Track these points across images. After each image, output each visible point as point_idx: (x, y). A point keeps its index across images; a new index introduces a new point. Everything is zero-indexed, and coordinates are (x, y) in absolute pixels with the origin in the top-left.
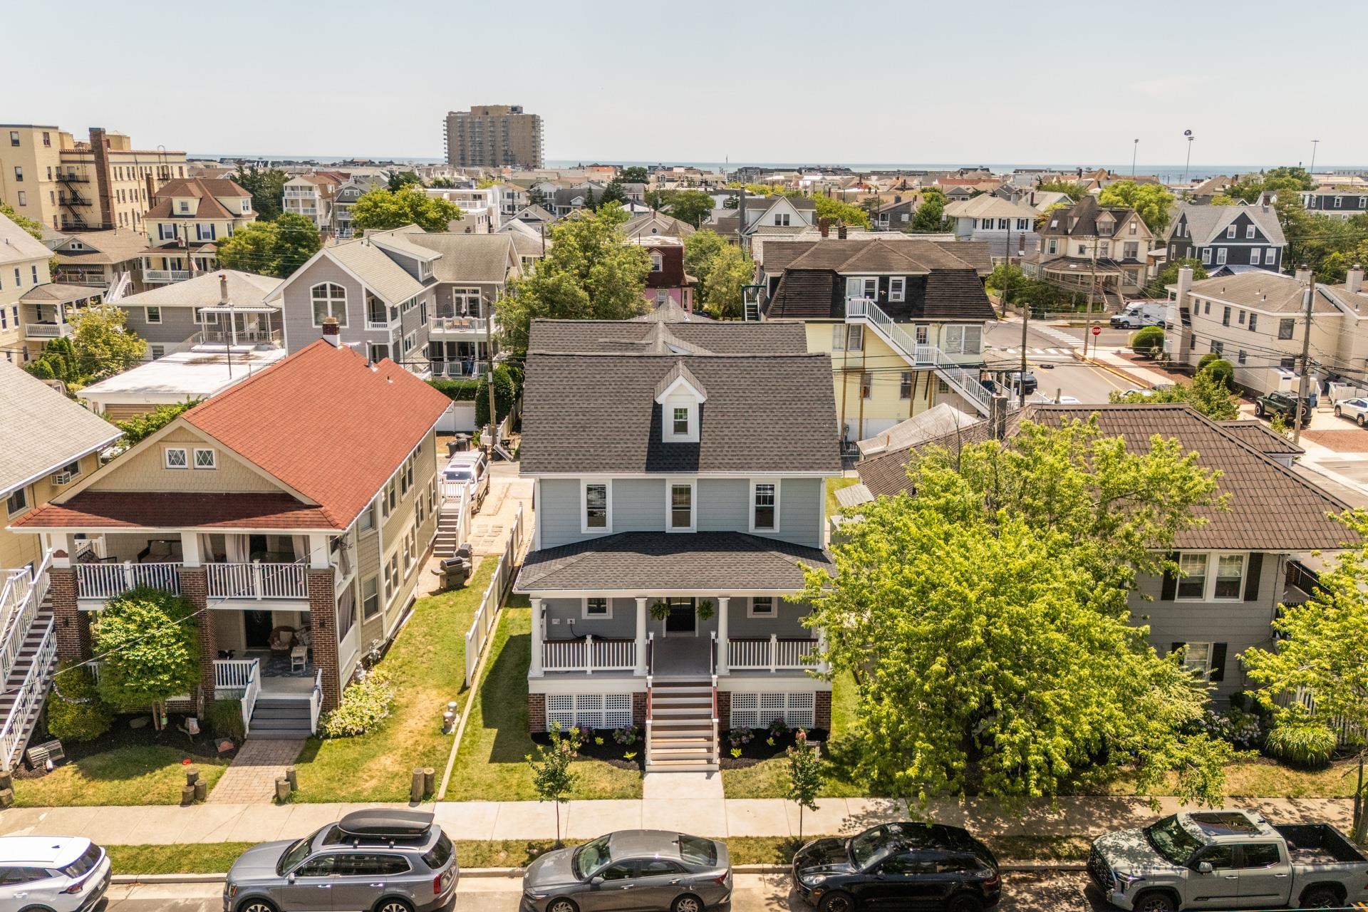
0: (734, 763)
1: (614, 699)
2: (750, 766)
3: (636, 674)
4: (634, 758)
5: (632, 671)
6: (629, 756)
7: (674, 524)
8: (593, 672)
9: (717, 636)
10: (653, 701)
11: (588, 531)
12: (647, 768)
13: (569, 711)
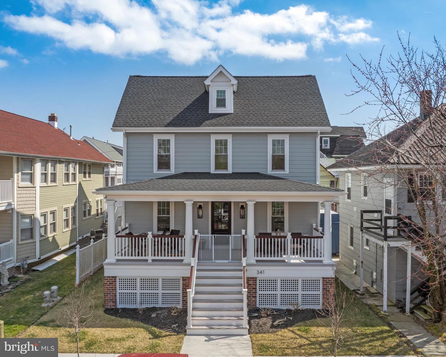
3: (184, 262)
7: (216, 168)
8: (153, 260)
11: (158, 172)
12: (188, 331)
13: (134, 291)
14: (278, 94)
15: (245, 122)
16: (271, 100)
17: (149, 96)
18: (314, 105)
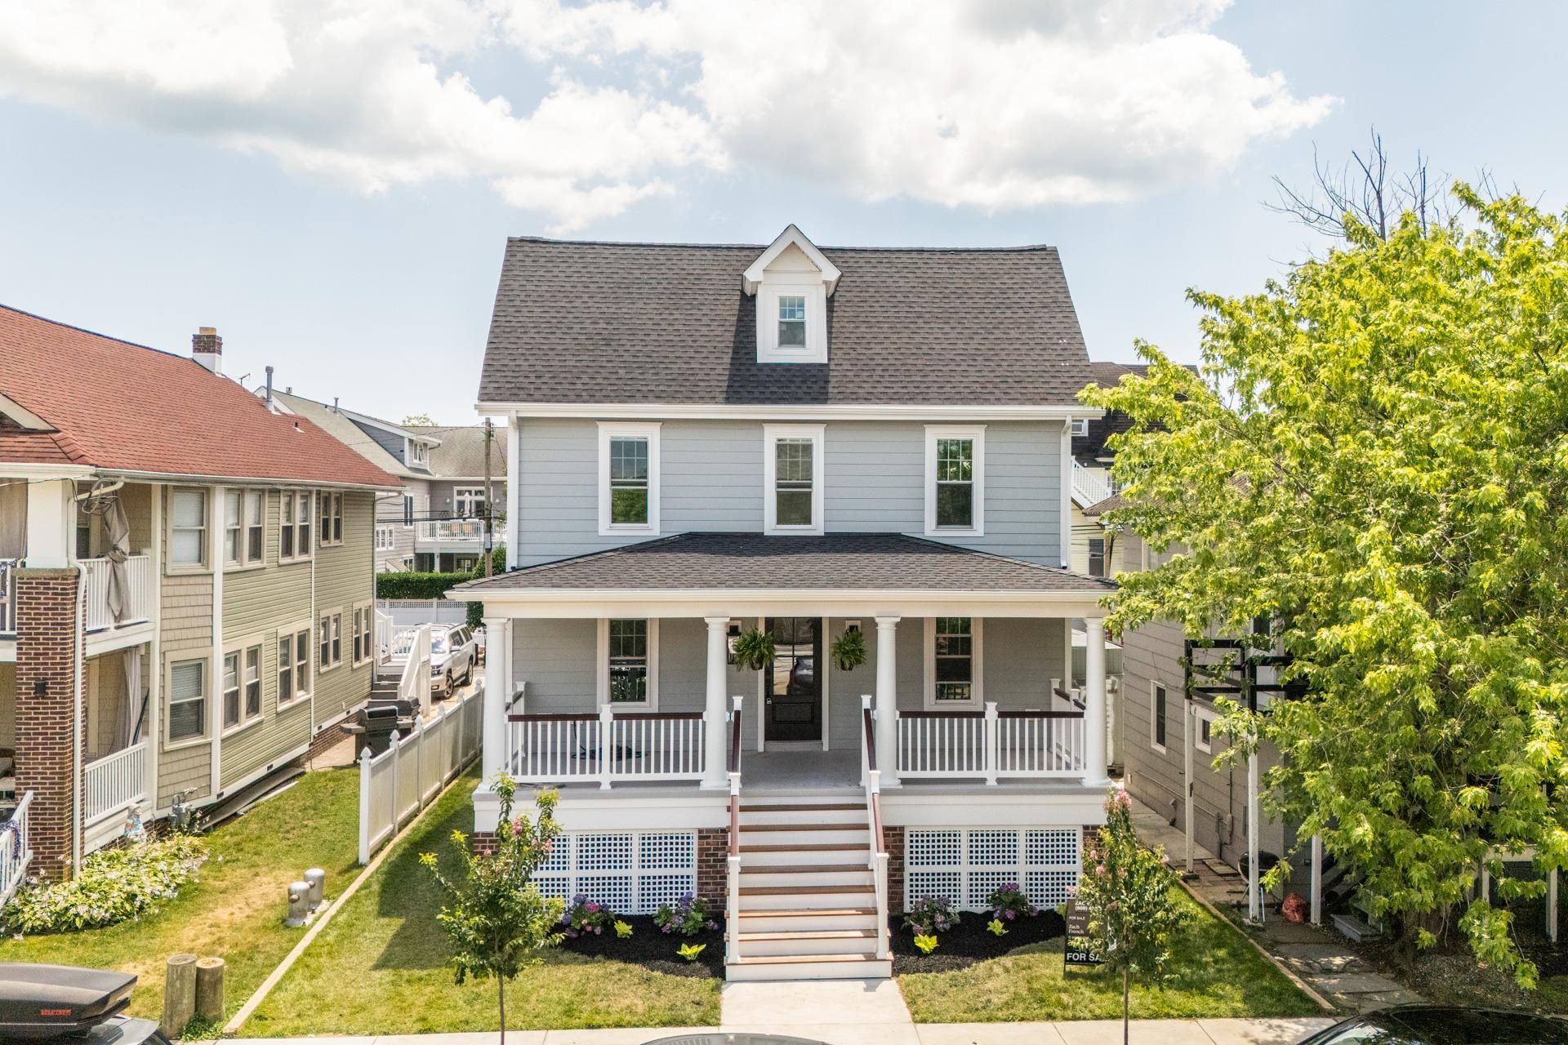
0: (922, 962)
1: (658, 846)
2: (960, 968)
3: (704, 786)
4: (701, 957)
5: (697, 783)
6: (689, 951)
7: (780, 521)
8: (614, 785)
9: (873, 702)
10: (743, 839)
11: (612, 532)
12: (729, 971)
13: (561, 874)
14: (952, 305)
15: (860, 391)
16: (932, 325)
17: (574, 304)
18: (1055, 341)
